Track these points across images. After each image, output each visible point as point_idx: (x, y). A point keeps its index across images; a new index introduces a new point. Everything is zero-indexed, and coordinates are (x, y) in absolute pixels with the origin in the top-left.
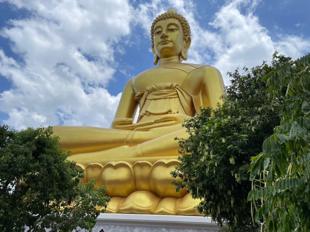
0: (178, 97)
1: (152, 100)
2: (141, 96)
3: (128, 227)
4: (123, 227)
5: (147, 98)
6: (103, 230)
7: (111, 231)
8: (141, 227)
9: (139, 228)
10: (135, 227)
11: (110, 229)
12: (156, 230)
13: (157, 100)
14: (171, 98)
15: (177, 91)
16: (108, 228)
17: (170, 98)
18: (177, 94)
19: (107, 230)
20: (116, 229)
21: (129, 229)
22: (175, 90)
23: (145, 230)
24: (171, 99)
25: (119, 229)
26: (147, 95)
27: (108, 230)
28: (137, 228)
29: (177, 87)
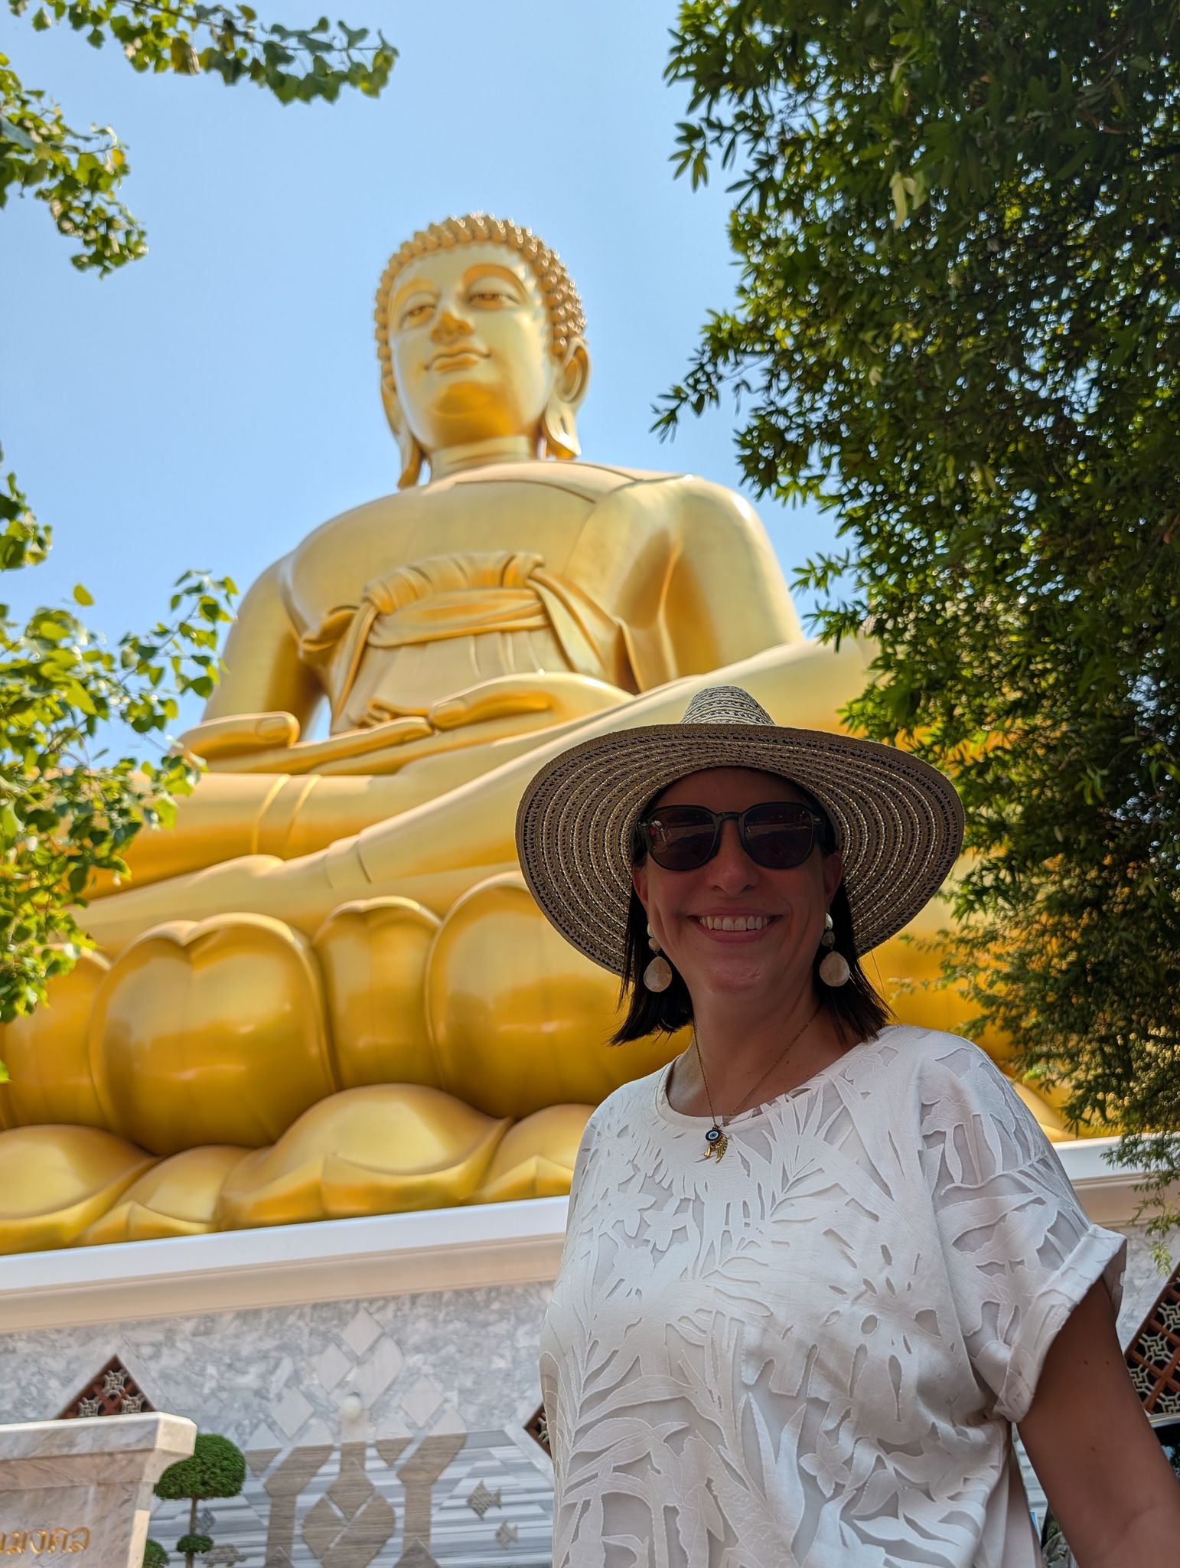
0: (549, 626)
1: (398, 647)
2: (334, 634)
3: (301, 1316)
4: (265, 1317)
5: (373, 640)
6: (123, 1360)
7: (181, 1357)
8: (392, 1307)
9: (379, 1310)
10: (349, 1307)
11: (173, 1346)
12: (496, 1306)
13: (430, 646)
14: (513, 631)
15: (539, 597)
16: (153, 1345)
17: (503, 632)
18: (544, 611)
19: (151, 1358)
20: (215, 1343)
21: (306, 1331)
22: (528, 587)
23: (418, 1317)
24: (509, 638)
25: (237, 1336)
26: (371, 628)
27: (156, 1356)
28: (362, 1315)
29: (539, 572)
